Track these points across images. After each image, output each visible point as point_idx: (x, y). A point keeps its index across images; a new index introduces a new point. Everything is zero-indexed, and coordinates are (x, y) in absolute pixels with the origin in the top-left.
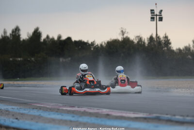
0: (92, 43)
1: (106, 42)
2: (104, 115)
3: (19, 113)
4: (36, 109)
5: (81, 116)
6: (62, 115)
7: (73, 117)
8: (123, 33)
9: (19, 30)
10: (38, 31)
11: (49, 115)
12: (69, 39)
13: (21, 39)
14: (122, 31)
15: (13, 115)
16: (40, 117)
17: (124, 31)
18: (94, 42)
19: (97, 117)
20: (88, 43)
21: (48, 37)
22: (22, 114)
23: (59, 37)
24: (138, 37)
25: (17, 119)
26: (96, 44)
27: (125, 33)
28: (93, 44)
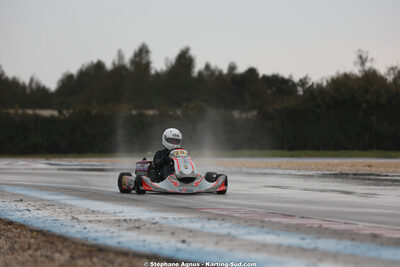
0: (301, 80)
1: (329, 79)
2: (366, 235)
3: (183, 229)
4: (215, 219)
5: (318, 238)
6: (278, 235)
7: (303, 239)
8: (362, 60)
9: (147, 52)
10: (187, 56)
11: (250, 234)
12: (252, 72)
13: (153, 72)
14: (361, 57)
15: (173, 234)
16: (231, 238)
17: (364, 56)
18: (305, 78)
19: (352, 239)
20: (292, 82)
21: (207, 67)
22: (190, 231)
23: (232, 68)
24: (393, 69)
25: (184, 242)
26: (310, 83)
27: (366, 60)
28: (303, 82)
